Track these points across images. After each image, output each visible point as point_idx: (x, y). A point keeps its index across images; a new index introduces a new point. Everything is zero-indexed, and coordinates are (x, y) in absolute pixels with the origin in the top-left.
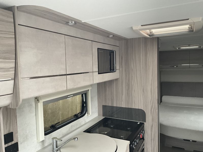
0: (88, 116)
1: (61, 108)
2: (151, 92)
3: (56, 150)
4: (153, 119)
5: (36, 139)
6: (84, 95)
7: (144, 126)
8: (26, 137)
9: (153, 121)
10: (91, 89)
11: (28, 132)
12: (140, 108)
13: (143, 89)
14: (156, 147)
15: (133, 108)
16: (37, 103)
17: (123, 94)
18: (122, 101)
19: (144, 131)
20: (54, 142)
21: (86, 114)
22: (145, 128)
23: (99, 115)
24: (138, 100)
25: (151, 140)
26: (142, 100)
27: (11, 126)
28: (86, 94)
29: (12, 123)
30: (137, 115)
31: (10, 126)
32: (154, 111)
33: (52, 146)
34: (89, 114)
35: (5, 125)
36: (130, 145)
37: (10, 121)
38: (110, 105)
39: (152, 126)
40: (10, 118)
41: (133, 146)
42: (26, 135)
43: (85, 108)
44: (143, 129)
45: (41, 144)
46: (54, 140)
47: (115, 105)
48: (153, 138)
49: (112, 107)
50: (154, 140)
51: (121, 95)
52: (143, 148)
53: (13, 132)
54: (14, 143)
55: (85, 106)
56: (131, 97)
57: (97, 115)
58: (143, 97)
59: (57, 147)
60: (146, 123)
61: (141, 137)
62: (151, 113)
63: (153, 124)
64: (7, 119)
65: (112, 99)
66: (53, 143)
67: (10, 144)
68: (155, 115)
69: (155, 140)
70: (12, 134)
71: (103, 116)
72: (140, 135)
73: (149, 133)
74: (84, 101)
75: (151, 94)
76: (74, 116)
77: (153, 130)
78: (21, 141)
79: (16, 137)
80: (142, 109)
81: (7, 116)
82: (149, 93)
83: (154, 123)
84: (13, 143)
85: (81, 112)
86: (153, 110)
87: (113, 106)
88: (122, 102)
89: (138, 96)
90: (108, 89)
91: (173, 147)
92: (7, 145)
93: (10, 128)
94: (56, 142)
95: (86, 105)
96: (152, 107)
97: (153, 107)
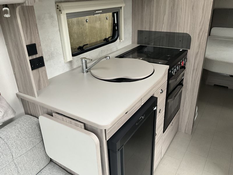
0: (120, 41)
1: (88, 34)
2: (203, 9)
3: (85, 71)
4: (199, 45)
5: (63, 59)
6: (115, 14)
7: (187, 54)
8: (52, 55)
9: (199, 48)
10: (124, 7)
11: (52, 48)
12: (185, 32)
13: (193, 6)
14: (197, 78)
15: (176, 32)
16: (60, 15)
17: (165, 14)
18: (163, 23)
19: (187, 59)
20: (83, 62)
21: (118, 40)
22: (187, 56)
23: (133, 43)
24: (184, 22)
25: (193, 70)
26: (189, 21)
27: (33, 37)
28: (117, 13)
29: (32, 33)
30: (180, 41)
31: (31, 36)
32: (203, 34)
33: (81, 68)
34: (122, 40)
35: (26, 34)
36: (169, 70)
37: (31, 31)
38: (147, 29)
39: (197, 54)
40: (30, 26)
41: (172, 72)
42: (51, 52)
43: (117, 32)
44: (185, 57)
45: (68, 65)
46: (83, 59)
47: (153, 30)
48: (196, 68)
49: (150, 32)
50: (196, 70)
51: (162, 15)
52: (183, 78)
53: (35, 44)
54: (39, 57)
55: (116, 29)
56: (175, 17)
57: (131, 43)
58: (191, 18)
59: (87, 68)
60: (190, 50)
61: (182, 64)
62: (198, 37)
63: (198, 51)
64: (27, 27)
65: (150, 22)
66: (83, 64)
67: (34, 57)
68: (203, 40)
69: (198, 70)
70: (34, 45)
71: (138, 44)
72: (181, 63)
73: (192, 62)
74: (116, 23)
75: (203, 13)
76: (104, 40)
77: (198, 58)
78: (47, 59)
79: (40, 50)
80: (188, 33)
81: (26, 23)
82: (200, 11)
83: (200, 51)
84: (37, 56)
85: (112, 36)
86: (201, 34)
87: (151, 30)
88: (163, 25)
89: (185, 16)
90: (146, 8)
91: (215, 85)
92: (31, 58)
93: (31, 38)
94: (86, 61)
95: (118, 28)
96: (201, 29)
97: (203, 30)
